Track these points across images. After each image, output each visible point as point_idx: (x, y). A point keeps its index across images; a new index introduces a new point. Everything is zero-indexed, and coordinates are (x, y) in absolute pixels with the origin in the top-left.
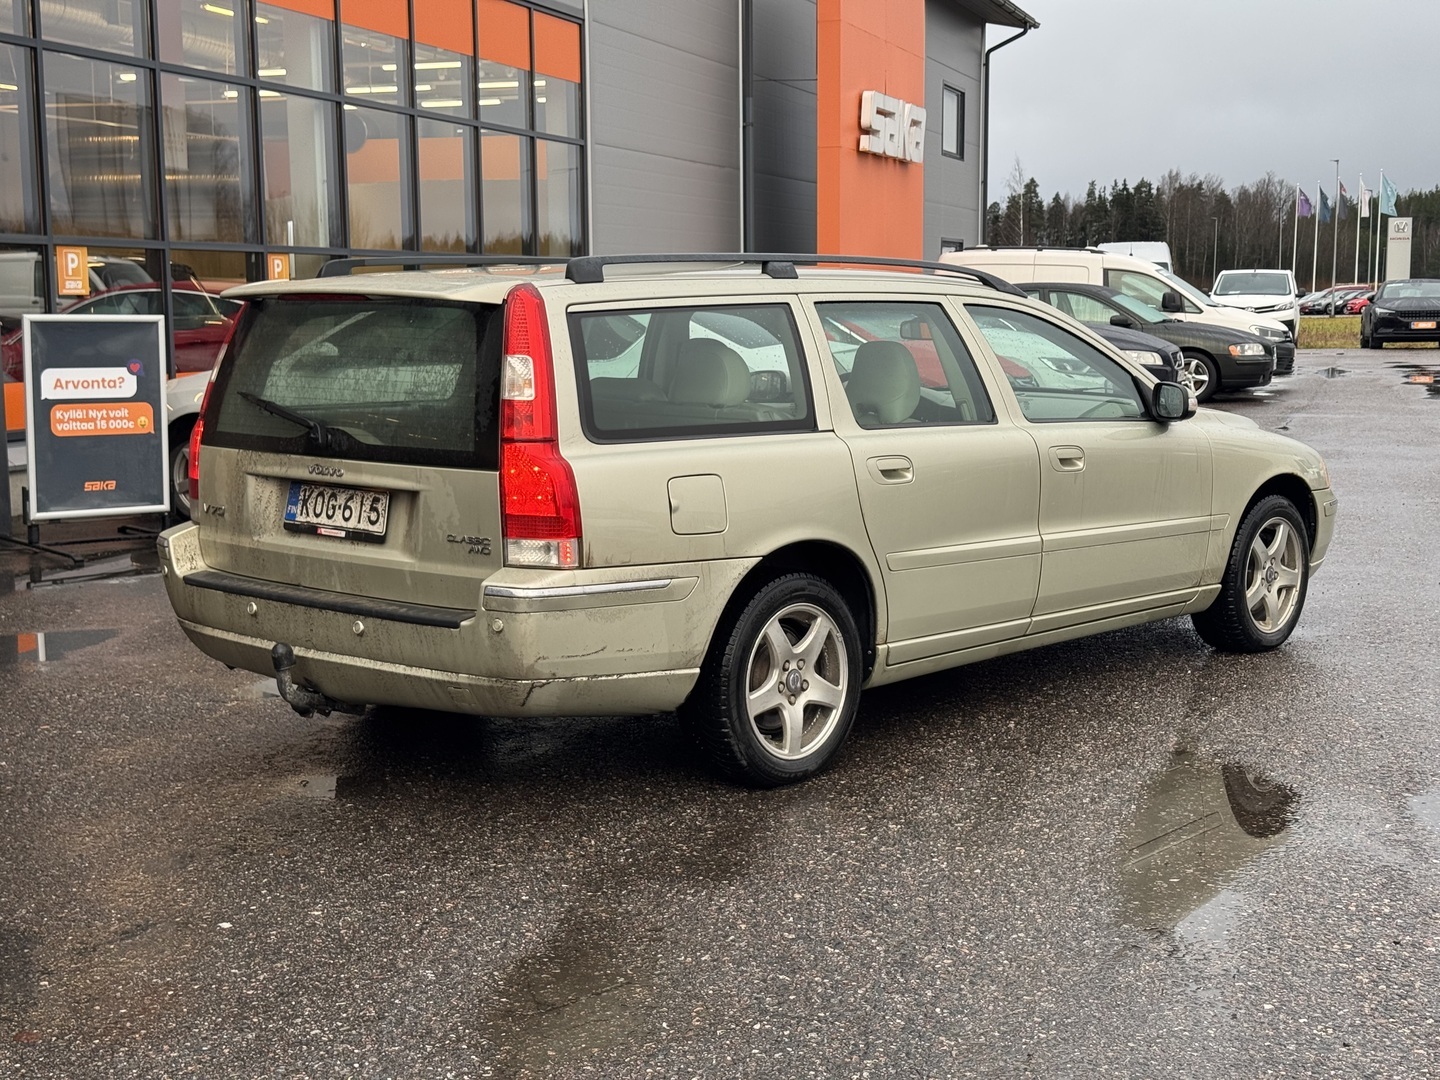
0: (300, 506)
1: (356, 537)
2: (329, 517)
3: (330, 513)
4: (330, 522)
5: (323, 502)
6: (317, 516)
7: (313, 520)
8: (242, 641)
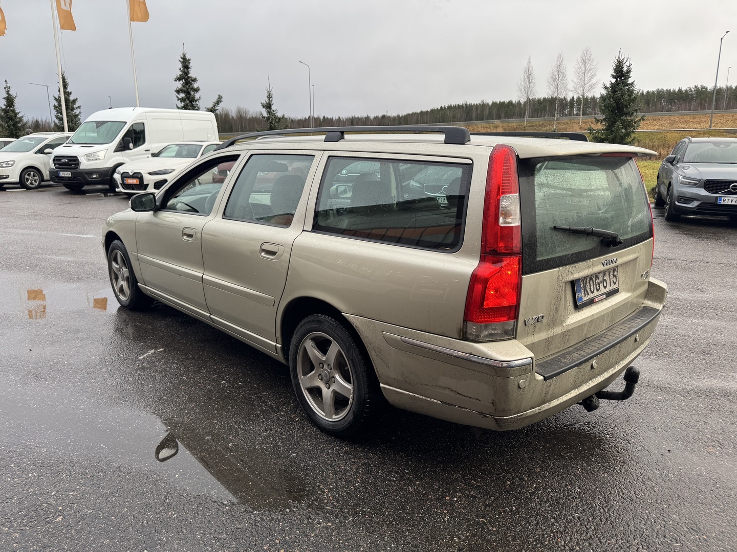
0: (583, 292)
1: (610, 294)
2: (598, 290)
3: (598, 288)
4: (599, 293)
5: (593, 283)
6: (592, 292)
7: (591, 296)
8: (582, 391)
